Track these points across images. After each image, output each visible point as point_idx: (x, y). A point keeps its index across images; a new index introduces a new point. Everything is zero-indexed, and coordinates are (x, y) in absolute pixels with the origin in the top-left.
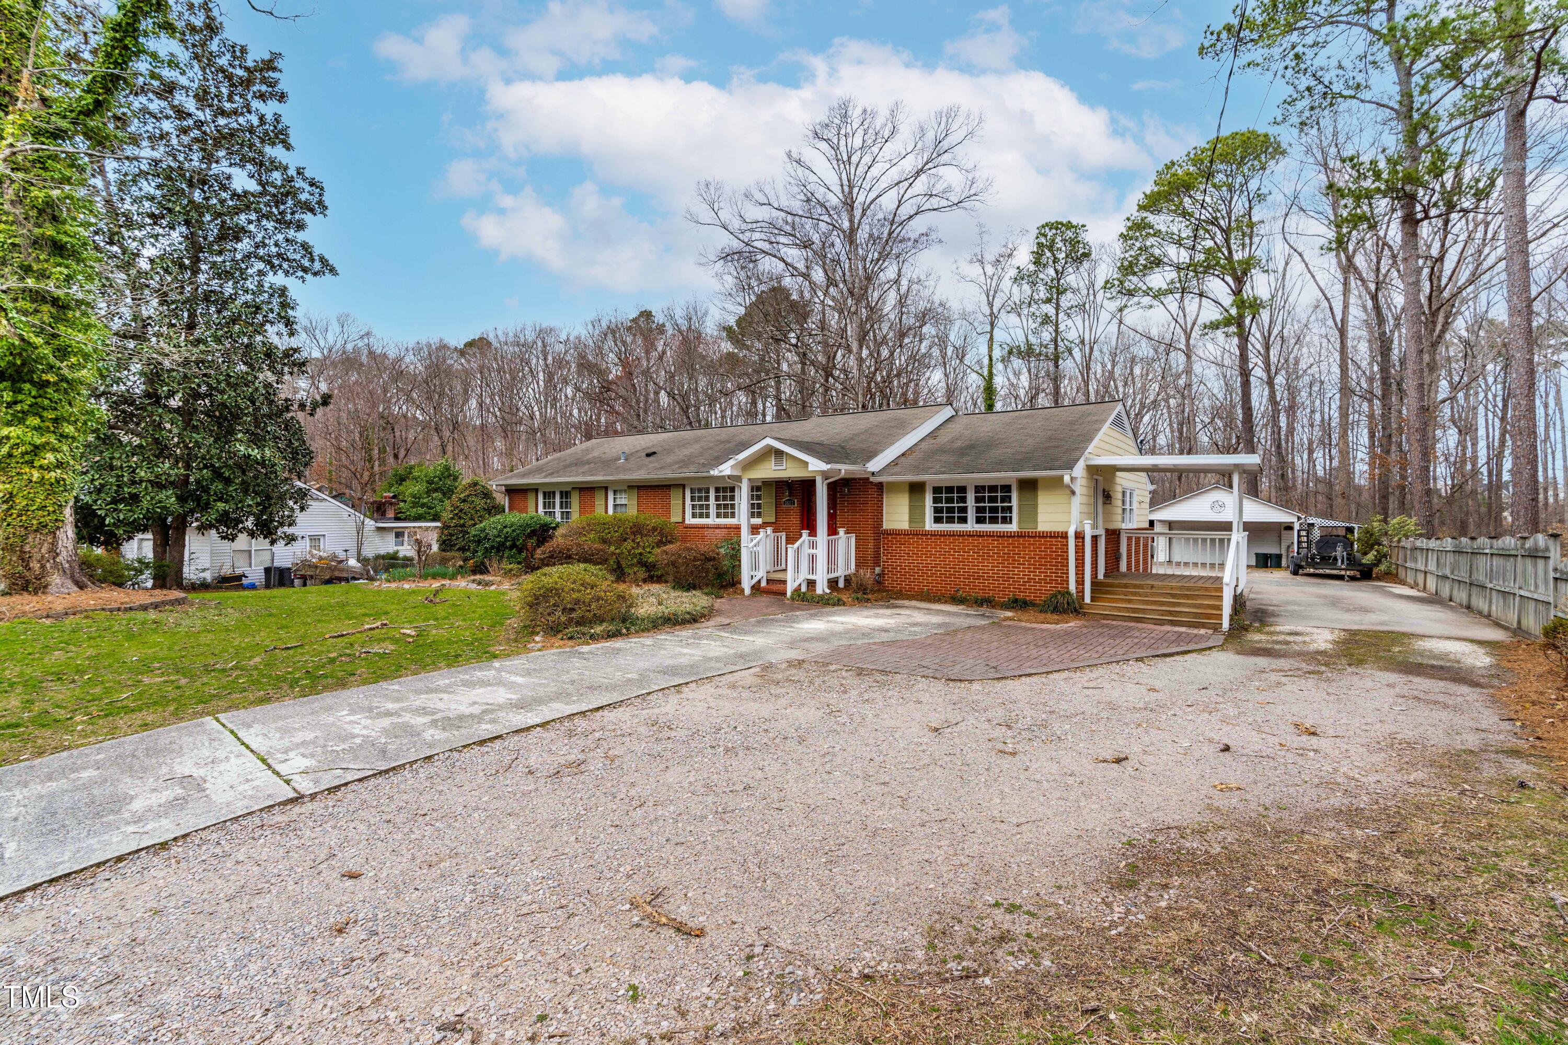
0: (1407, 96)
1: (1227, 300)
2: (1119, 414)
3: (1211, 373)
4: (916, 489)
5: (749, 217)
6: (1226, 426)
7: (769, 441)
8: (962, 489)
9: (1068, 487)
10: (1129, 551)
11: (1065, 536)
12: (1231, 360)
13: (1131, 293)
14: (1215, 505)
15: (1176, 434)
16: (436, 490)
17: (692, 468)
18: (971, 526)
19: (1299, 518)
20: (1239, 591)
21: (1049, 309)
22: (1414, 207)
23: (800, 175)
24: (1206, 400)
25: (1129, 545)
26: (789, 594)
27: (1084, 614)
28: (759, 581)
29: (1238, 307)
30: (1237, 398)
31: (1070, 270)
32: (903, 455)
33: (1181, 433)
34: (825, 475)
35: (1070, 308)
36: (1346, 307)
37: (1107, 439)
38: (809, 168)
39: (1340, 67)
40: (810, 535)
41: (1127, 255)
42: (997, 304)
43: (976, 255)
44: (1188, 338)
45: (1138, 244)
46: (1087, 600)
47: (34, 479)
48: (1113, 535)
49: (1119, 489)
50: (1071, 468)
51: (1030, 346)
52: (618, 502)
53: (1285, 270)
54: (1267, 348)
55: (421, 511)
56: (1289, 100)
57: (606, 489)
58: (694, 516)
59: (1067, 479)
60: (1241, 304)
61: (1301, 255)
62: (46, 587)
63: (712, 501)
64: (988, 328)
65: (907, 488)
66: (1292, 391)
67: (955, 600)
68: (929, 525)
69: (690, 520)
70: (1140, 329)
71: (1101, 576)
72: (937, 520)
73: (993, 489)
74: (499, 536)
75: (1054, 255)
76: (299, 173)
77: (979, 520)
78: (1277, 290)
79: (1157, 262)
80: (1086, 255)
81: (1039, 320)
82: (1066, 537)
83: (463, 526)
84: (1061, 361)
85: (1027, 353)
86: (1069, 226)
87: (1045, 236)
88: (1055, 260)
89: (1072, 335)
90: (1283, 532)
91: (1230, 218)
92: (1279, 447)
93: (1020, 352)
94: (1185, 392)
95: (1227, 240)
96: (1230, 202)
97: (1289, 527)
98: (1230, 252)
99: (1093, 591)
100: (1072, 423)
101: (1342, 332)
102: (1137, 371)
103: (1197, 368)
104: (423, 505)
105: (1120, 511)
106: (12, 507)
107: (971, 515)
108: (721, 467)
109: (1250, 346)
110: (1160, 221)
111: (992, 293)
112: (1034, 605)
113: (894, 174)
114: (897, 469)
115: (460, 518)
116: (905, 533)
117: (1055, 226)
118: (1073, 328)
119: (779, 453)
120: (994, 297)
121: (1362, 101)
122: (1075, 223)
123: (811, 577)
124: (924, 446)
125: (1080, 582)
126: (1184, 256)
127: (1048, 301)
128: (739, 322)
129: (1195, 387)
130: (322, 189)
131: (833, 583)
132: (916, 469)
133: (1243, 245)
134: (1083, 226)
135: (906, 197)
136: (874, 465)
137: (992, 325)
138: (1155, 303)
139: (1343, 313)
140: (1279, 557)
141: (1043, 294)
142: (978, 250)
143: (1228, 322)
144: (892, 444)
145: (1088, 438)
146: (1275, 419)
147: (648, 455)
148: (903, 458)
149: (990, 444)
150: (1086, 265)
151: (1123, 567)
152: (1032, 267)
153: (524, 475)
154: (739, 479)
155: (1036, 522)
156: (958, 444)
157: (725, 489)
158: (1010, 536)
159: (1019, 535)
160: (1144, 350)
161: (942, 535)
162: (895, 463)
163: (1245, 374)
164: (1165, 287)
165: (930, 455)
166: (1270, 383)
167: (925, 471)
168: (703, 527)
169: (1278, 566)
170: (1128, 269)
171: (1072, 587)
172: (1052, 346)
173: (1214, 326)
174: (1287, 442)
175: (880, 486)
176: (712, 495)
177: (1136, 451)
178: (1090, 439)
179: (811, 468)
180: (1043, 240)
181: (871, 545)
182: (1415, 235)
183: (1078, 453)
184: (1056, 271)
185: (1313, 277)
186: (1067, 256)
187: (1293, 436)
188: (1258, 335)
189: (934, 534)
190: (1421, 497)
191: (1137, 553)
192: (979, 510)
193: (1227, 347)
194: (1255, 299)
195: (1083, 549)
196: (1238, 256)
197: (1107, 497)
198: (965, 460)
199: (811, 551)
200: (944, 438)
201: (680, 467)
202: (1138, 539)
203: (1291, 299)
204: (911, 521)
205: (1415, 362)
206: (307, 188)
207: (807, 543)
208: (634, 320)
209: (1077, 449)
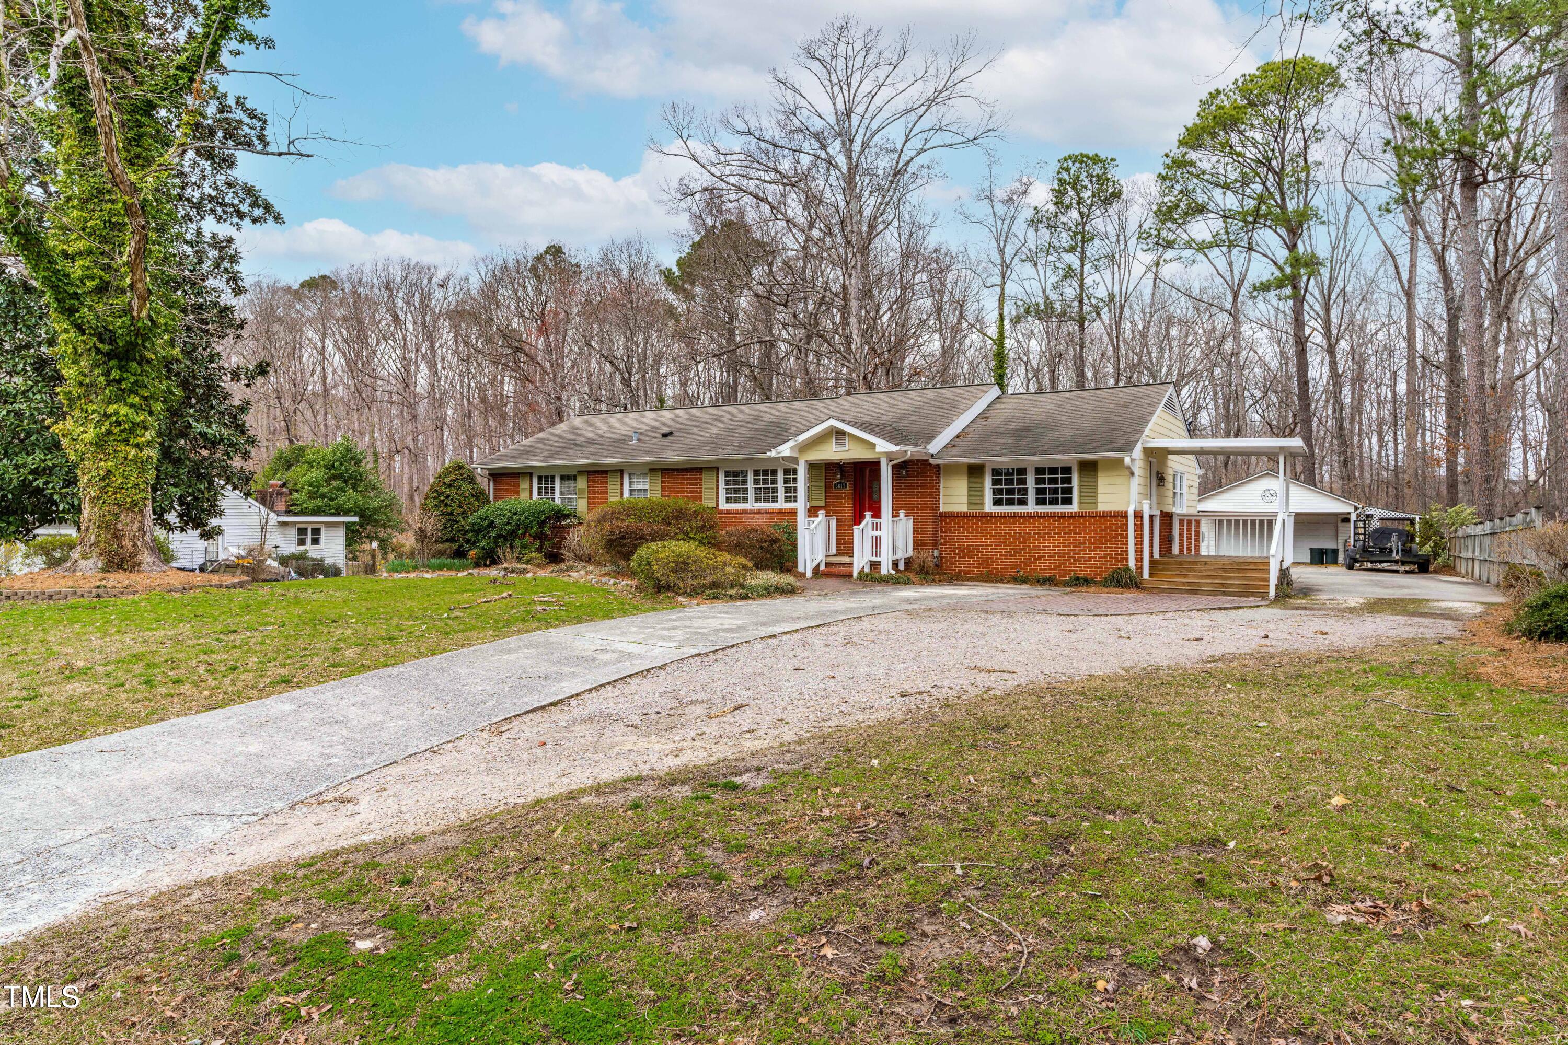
0: (1467, 48)
1: (1282, 254)
2: (1170, 398)
3: (1262, 335)
4: (975, 471)
5: (722, 146)
6: (1281, 401)
7: (833, 422)
8: (1022, 471)
9: (1128, 468)
10: (1181, 535)
11: (1124, 515)
12: (1285, 323)
13: (1169, 245)
14: (1268, 494)
15: (1222, 411)
16: (334, 477)
17: (729, 449)
18: (1031, 507)
19: (1356, 509)
20: (1284, 567)
21: (1073, 260)
22: (1473, 170)
23: (791, 101)
24: (1257, 370)
25: (1181, 529)
26: (855, 575)
27: (1144, 589)
28: (818, 566)
29: (1291, 266)
30: (1293, 370)
31: (1098, 213)
32: (958, 436)
33: (1228, 410)
34: (890, 457)
35: (1098, 260)
36: (1413, 266)
37: (1160, 422)
38: (796, 91)
39: (1398, 13)
40: (873, 517)
41: (1166, 199)
42: (1009, 250)
43: (983, 190)
44: (1236, 296)
45: (1178, 187)
46: (1146, 576)
47: (130, 457)
48: (1167, 517)
49: (1170, 472)
50: (1131, 450)
51: (1049, 303)
52: (635, 487)
53: (1347, 217)
54: (1327, 310)
55: (319, 502)
56: (1345, 44)
57: (622, 472)
58: (728, 500)
59: (1127, 460)
60: (1296, 262)
61: (1362, 204)
62: (139, 565)
63: (750, 485)
64: (998, 280)
65: (966, 470)
66: (1360, 361)
67: (1017, 580)
68: (989, 507)
69: (723, 506)
70: (1178, 283)
71: (1156, 555)
72: (997, 502)
73: (1053, 470)
74: (508, 523)
75: (1078, 195)
76: (237, 103)
77: (1041, 502)
78: (1338, 241)
79: (1201, 209)
80: (1117, 195)
81: (1061, 273)
82: (1126, 517)
83: (451, 514)
84: (1086, 324)
85: (1045, 312)
86: (1096, 159)
87: (1067, 170)
88: (1080, 201)
89: (1101, 292)
90: (1340, 525)
91: (1283, 158)
92: (1341, 428)
93: (1038, 312)
94: (1232, 361)
95: (1280, 185)
96: (1283, 139)
97: (1346, 520)
98: (1283, 199)
99: (1151, 568)
100: (1126, 406)
101: (1409, 294)
102: (1174, 331)
103: (1246, 329)
104: (323, 496)
105: (1171, 494)
106: (108, 485)
107: (1031, 496)
108: (780, 449)
109: (1306, 307)
110: (1205, 160)
111: (1003, 238)
112: (1095, 583)
113: (900, 104)
114: (954, 451)
115: (446, 505)
116: (964, 516)
117: (1081, 159)
118: (1102, 283)
119: (840, 434)
120: (1005, 242)
121: (1422, 50)
122: (1103, 157)
123: (874, 559)
124: (976, 427)
125: (1139, 559)
126: (1231, 201)
127: (1072, 249)
128: (681, 263)
129: (1244, 354)
130: (265, 122)
131: (895, 564)
132: (976, 450)
133: (1299, 192)
134: (1113, 160)
135: (913, 133)
136: (934, 447)
137: (1003, 275)
138: (1200, 257)
139: (1410, 272)
140: (1335, 552)
141: (1065, 239)
142: (986, 184)
143: (1280, 284)
144: (948, 425)
145: (1144, 421)
146: (1336, 395)
147: (665, 435)
148: (958, 440)
149: (1045, 427)
150: (1116, 207)
151: (1176, 550)
152: (1052, 208)
153: (514, 457)
154: (795, 460)
155: (1096, 502)
156: (1013, 426)
157: (765, 472)
158: (1071, 516)
159: (1081, 515)
160: (1182, 307)
161: (1003, 516)
162: (950, 445)
163: (1301, 342)
164: (1209, 238)
165: (986, 437)
166: (1331, 350)
167: (986, 453)
168: (741, 512)
169: (1335, 562)
170: (1166, 214)
171: (1132, 563)
172: (1076, 304)
173: (1265, 287)
174: (1352, 423)
175: (938, 467)
176: (750, 478)
177: (1185, 433)
178: (1146, 423)
179: (878, 449)
180: (1065, 176)
181: (930, 528)
182: (1474, 199)
183: (1136, 436)
184: (1082, 214)
185: (1377, 230)
186: (1093, 196)
187: (1360, 414)
188: (1317, 293)
189: (994, 516)
190: (1481, 484)
191: (1189, 538)
192: (1039, 491)
193: (1281, 307)
194: (1313, 255)
195: (1142, 528)
196: (1291, 205)
197: (1161, 479)
198: (1024, 442)
199: (875, 533)
200: (996, 419)
201: (714, 449)
202: (1190, 521)
203: (1355, 251)
204: (969, 503)
205: (1474, 338)
206: (246, 120)
207: (870, 525)
208: (539, 258)
209: (1134, 432)
